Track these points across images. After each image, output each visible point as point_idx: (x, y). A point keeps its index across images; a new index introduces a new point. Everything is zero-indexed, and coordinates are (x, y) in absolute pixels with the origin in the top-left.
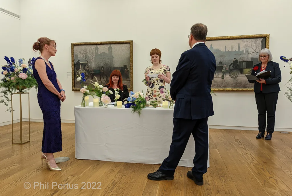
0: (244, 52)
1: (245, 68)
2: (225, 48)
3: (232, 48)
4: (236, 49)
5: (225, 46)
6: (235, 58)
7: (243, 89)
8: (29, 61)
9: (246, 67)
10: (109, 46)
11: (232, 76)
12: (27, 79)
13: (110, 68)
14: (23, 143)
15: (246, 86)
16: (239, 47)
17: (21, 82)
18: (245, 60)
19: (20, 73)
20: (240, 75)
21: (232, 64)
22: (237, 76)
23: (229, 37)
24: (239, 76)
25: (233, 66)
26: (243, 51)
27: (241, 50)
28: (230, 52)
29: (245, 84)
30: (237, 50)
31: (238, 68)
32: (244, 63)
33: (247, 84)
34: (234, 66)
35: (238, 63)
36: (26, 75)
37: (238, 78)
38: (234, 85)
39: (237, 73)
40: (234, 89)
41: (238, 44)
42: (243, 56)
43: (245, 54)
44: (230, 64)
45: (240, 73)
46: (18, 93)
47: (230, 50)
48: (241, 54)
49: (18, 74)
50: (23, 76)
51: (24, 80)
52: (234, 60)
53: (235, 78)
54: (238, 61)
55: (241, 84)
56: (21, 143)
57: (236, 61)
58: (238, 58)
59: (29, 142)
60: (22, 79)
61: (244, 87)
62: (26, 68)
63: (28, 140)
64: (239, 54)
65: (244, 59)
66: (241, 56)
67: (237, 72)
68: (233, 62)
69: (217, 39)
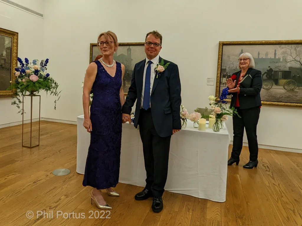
0: (281, 60)
1: (281, 79)
2: (259, 54)
3: (267, 54)
4: (271, 56)
5: (259, 52)
6: (269, 67)
7: (277, 103)
8: (41, 63)
9: (283, 78)
10: (128, 47)
11: (264, 87)
12: (38, 82)
13: (128, 71)
14: (32, 146)
15: (280, 100)
16: (275, 54)
17: (31, 84)
18: (282, 69)
19: (32, 74)
20: (275, 86)
21: (265, 73)
22: (270, 87)
23: (263, 42)
24: (273, 87)
25: (266, 76)
26: (279, 59)
27: (277, 57)
28: (264, 59)
29: (279, 97)
30: (273, 57)
31: (272, 78)
32: (280, 73)
33: (282, 98)
34: (268, 76)
35: (273, 73)
36: (37, 77)
37: (271, 90)
38: (266, 97)
39: (271, 85)
40: (265, 102)
41: (274, 50)
42: (279, 64)
43: (282, 62)
44: (264, 73)
45: (274, 84)
46: (29, 95)
47: (264, 57)
48: (277, 62)
49: (29, 75)
50: (34, 78)
51: (34, 83)
52: (268, 69)
53: (268, 89)
54: (273, 71)
55: (275, 97)
56: (30, 146)
57: (271, 70)
58: (273, 67)
59: (38, 145)
60: (32, 81)
61: (278, 101)
62: (38, 70)
63: (38, 144)
64: (275, 62)
65: (280, 68)
66: (277, 65)
67: (271, 83)
68: (267, 70)
69: (249, 43)
